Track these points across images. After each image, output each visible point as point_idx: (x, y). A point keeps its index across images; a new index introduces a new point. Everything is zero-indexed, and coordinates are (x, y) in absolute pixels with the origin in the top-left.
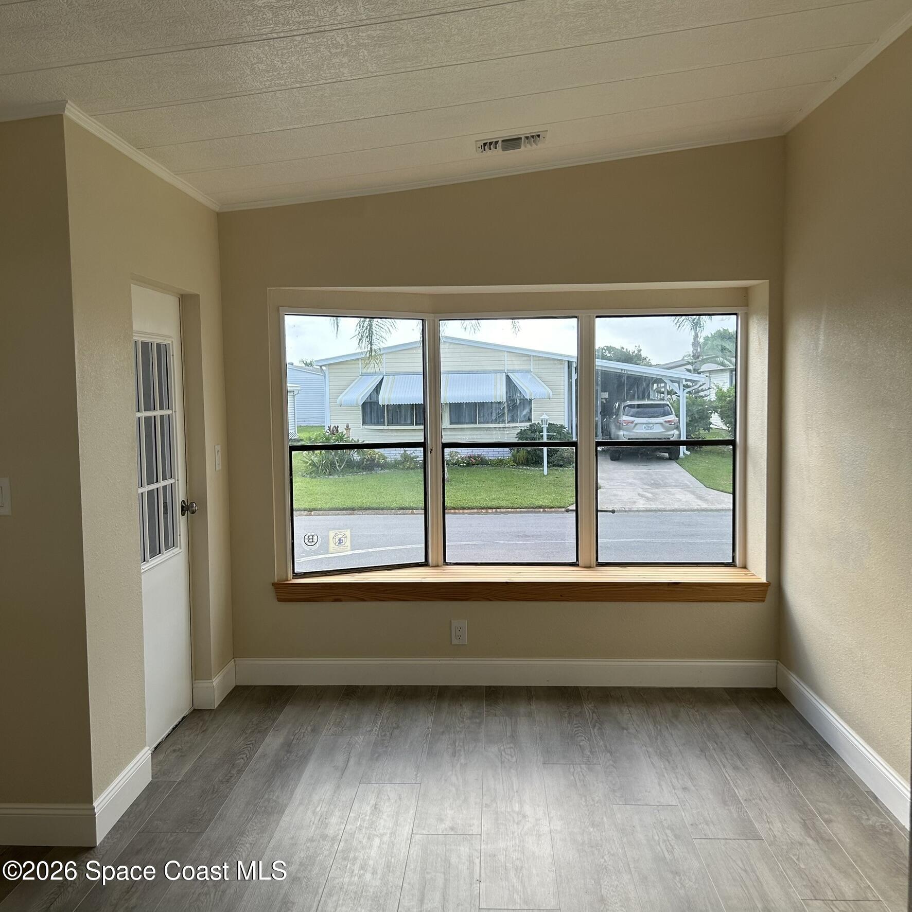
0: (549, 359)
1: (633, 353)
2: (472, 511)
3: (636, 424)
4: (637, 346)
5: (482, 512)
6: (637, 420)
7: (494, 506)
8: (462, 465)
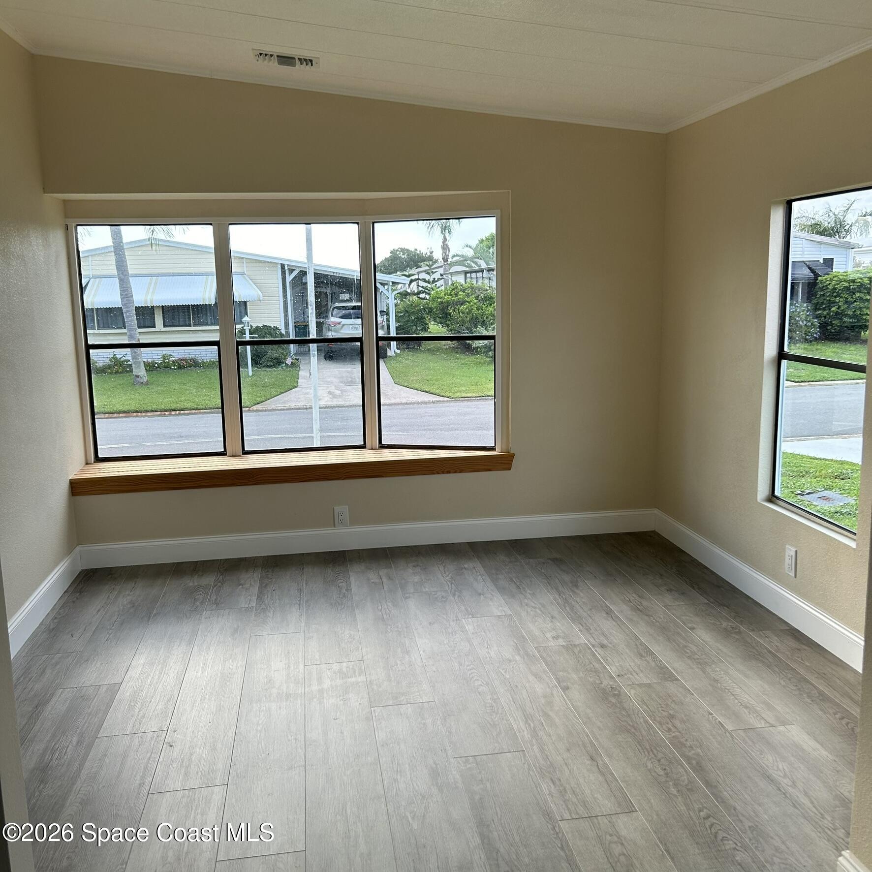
0: (260, 262)
1: (425, 255)
2: (155, 413)
3: (344, 325)
4: (430, 248)
5: (165, 414)
6: (344, 321)
7: (178, 408)
8: (173, 367)
